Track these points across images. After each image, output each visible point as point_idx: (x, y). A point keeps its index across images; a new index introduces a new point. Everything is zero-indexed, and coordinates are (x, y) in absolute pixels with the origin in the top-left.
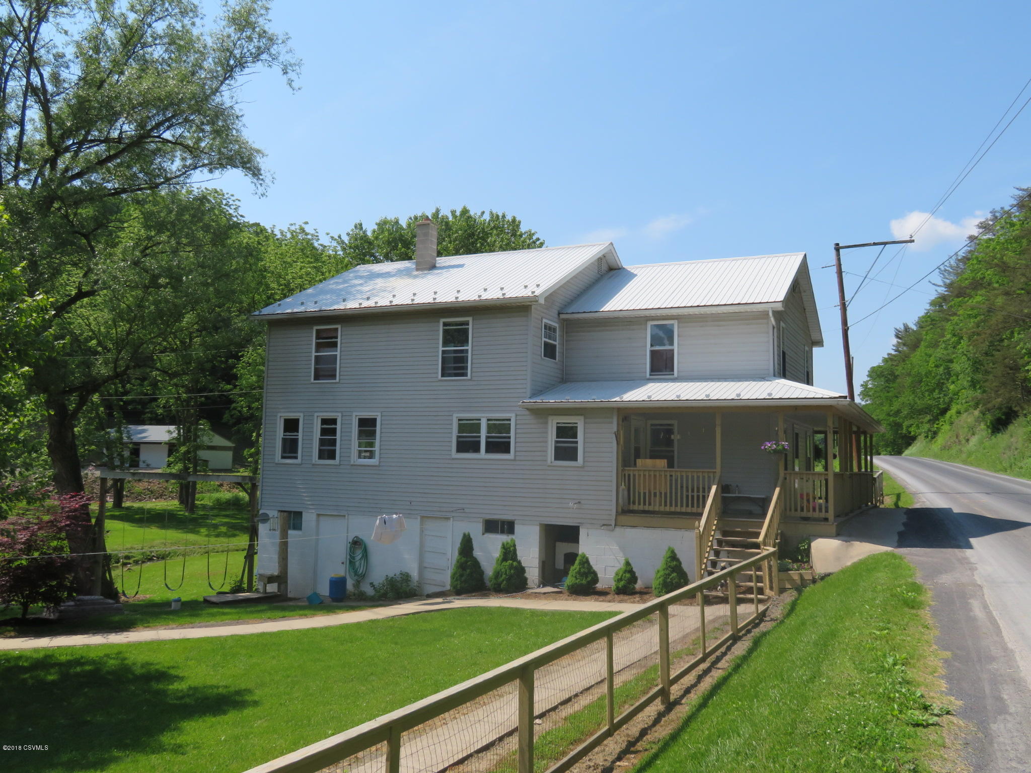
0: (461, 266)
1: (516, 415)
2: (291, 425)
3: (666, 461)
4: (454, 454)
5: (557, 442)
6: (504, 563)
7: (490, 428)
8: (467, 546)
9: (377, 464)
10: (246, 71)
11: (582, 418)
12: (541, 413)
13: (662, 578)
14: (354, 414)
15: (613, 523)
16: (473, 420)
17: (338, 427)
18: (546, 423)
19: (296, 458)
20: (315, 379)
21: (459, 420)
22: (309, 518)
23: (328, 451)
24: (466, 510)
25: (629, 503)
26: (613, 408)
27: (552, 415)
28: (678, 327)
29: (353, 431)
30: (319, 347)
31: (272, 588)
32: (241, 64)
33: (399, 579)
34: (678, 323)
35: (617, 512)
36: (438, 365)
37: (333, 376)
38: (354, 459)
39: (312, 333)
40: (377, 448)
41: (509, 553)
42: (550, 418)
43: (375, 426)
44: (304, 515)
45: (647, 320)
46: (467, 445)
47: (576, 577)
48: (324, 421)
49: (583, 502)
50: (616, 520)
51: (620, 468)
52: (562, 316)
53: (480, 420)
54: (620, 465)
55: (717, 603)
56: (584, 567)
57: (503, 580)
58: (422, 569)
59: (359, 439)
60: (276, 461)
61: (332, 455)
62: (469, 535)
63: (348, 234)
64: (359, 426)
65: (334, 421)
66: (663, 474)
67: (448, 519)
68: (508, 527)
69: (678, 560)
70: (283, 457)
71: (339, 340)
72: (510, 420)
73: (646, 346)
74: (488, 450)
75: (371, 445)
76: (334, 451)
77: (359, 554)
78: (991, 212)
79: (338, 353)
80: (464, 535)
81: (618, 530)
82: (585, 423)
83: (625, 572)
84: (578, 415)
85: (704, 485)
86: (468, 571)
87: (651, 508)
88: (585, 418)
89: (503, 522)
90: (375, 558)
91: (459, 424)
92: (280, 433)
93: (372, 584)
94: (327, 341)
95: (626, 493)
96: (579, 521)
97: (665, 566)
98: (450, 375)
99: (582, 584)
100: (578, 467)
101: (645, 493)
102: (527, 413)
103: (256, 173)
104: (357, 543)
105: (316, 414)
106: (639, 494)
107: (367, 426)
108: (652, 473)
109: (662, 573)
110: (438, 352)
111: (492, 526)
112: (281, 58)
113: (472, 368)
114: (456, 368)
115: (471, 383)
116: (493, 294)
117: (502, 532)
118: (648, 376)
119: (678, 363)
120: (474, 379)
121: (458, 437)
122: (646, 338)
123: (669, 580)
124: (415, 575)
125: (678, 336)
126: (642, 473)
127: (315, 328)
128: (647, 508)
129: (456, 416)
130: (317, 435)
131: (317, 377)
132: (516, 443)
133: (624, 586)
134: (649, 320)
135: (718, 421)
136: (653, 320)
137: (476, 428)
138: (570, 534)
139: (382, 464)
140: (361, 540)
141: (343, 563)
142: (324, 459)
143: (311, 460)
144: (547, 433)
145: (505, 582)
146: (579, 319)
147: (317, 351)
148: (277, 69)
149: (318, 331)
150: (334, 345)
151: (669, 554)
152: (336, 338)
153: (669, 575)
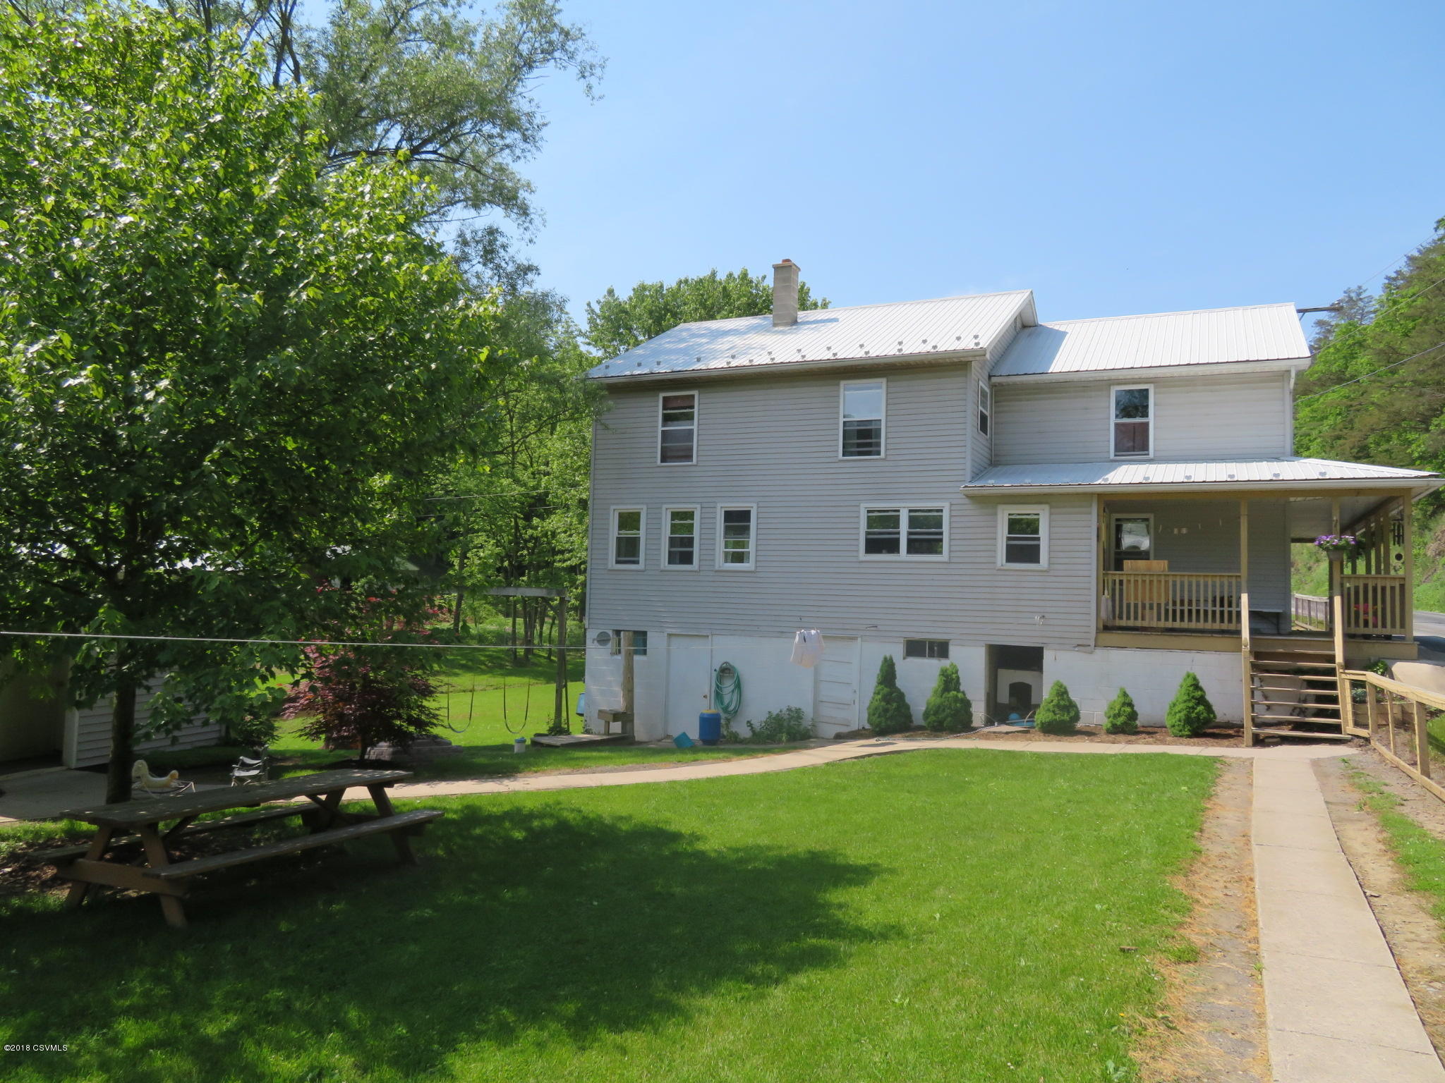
0: (836, 320)
1: (951, 505)
2: (629, 521)
3: (1166, 562)
4: (862, 555)
5: (1009, 539)
6: (946, 694)
7: (913, 522)
8: (888, 674)
9: (753, 569)
10: (536, 72)
11: (1046, 507)
12: (987, 502)
13: (1185, 712)
14: (719, 505)
15: (1092, 643)
16: (887, 511)
17: (696, 522)
18: (996, 514)
19: (637, 562)
20: (662, 461)
21: (869, 512)
22: (655, 641)
23: (682, 552)
24: (880, 628)
25: (1114, 618)
26: (1092, 494)
27: (1005, 503)
28: (1155, 393)
29: (718, 527)
30: (667, 419)
31: (616, 728)
32: (530, 64)
33: (786, 717)
34: (1155, 388)
35: (1097, 628)
36: (837, 440)
37: (689, 457)
38: (720, 563)
39: (658, 401)
40: (751, 549)
41: (950, 682)
42: (1000, 507)
43: (749, 521)
44: (648, 634)
45: (1110, 385)
46: (880, 544)
47: (1054, 712)
48: (675, 515)
49: (1047, 615)
50: (1096, 639)
51: (1102, 571)
52: (994, 380)
53: (898, 511)
54: (1101, 568)
55: (1276, 744)
56: (1063, 699)
57: (947, 716)
58: (817, 703)
59: (725, 537)
60: (610, 567)
61: (687, 558)
62: (891, 659)
63: (598, 302)
64: (726, 521)
65: (690, 515)
66: (1163, 579)
67: (853, 639)
68: (940, 649)
69: (1201, 689)
70: (618, 562)
71: (696, 410)
72: (941, 511)
73: (1109, 418)
74: (911, 550)
75: (744, 545)
76: (691, 554)
77: (728, 685)
78: (1345, 292)
79: (695, 427)
80: (885, 659)
81: (1099, 652)
82: (1051, 514)
83: (1124, 704)
84: (1041, 503)
85: (1230, 592)
86: (895, 705)
87: (1145, 624)
88: (1051, 507)
89: (932, 643)
90: (752, 690)
91: (868, 517)
92: (614, 532)
93: (749, 724)
94: (677, 412)
95: (1110, 604)
96: (1045, 640)
97: (1186, 697)
98: (852, 454)
99: (1063, 721)
100: (1041, 571)
101: (1136, 606)
102: (967, 501)
103: (524, 211)
104: (726, 671)
105: (665, 506)
106: (1128, 606)
107: (737, 521)
108: (1147, 579)
109: (1180, 706)
110: (838, 424)
111: (915, 648)
112: (579, 58)
113: (886, 444)
114: (859, 445)
115: (886, 463)
116: (914, 347)
117: (932, 655)
118: (1112, 456)
119: (1155, 439)
120: (889, 458)
121: (868, 533)
122: (1109, 407)
123: (1193, 715)
124: (808, 712)
125: (1155, 405)
126: (1132, 579)
127: (662, 395)
128: (1139, 623)
129: (863, 508)
130: (666, 532)
131: (664, 459)
132: (950, 540)
133: (1125, 723)
134: (1113, 384)
135: (1244, 510)
136: (1119, 384)
137: (893, 521)
138: (1030, 658)
139: (759, 569)
140: (733, 667)
141: (705, 697)
142: (675, 563)
143: (659, 565)
144: (995, 527)
145: (949, 719)
146: (1015, 384)
147: (663, 426)
148: (573, 70)
149: (665, 399)
150: (690, 417)
151: (1190, 682)
152: (692, 407)
153: (1193, 708)
